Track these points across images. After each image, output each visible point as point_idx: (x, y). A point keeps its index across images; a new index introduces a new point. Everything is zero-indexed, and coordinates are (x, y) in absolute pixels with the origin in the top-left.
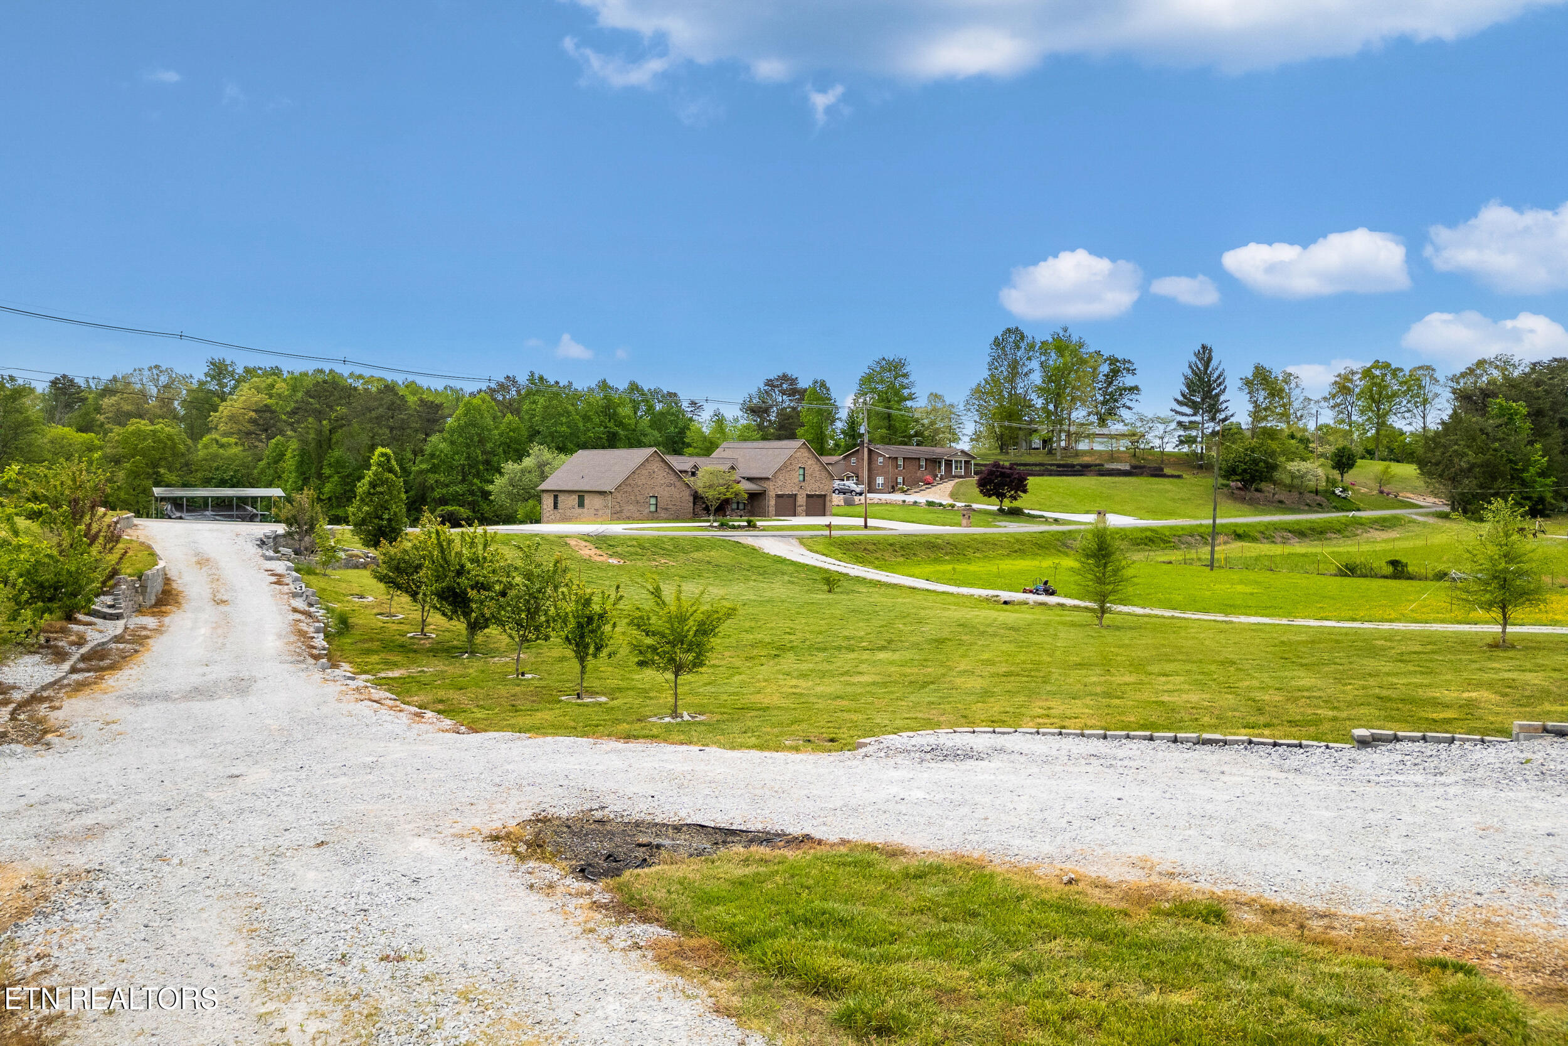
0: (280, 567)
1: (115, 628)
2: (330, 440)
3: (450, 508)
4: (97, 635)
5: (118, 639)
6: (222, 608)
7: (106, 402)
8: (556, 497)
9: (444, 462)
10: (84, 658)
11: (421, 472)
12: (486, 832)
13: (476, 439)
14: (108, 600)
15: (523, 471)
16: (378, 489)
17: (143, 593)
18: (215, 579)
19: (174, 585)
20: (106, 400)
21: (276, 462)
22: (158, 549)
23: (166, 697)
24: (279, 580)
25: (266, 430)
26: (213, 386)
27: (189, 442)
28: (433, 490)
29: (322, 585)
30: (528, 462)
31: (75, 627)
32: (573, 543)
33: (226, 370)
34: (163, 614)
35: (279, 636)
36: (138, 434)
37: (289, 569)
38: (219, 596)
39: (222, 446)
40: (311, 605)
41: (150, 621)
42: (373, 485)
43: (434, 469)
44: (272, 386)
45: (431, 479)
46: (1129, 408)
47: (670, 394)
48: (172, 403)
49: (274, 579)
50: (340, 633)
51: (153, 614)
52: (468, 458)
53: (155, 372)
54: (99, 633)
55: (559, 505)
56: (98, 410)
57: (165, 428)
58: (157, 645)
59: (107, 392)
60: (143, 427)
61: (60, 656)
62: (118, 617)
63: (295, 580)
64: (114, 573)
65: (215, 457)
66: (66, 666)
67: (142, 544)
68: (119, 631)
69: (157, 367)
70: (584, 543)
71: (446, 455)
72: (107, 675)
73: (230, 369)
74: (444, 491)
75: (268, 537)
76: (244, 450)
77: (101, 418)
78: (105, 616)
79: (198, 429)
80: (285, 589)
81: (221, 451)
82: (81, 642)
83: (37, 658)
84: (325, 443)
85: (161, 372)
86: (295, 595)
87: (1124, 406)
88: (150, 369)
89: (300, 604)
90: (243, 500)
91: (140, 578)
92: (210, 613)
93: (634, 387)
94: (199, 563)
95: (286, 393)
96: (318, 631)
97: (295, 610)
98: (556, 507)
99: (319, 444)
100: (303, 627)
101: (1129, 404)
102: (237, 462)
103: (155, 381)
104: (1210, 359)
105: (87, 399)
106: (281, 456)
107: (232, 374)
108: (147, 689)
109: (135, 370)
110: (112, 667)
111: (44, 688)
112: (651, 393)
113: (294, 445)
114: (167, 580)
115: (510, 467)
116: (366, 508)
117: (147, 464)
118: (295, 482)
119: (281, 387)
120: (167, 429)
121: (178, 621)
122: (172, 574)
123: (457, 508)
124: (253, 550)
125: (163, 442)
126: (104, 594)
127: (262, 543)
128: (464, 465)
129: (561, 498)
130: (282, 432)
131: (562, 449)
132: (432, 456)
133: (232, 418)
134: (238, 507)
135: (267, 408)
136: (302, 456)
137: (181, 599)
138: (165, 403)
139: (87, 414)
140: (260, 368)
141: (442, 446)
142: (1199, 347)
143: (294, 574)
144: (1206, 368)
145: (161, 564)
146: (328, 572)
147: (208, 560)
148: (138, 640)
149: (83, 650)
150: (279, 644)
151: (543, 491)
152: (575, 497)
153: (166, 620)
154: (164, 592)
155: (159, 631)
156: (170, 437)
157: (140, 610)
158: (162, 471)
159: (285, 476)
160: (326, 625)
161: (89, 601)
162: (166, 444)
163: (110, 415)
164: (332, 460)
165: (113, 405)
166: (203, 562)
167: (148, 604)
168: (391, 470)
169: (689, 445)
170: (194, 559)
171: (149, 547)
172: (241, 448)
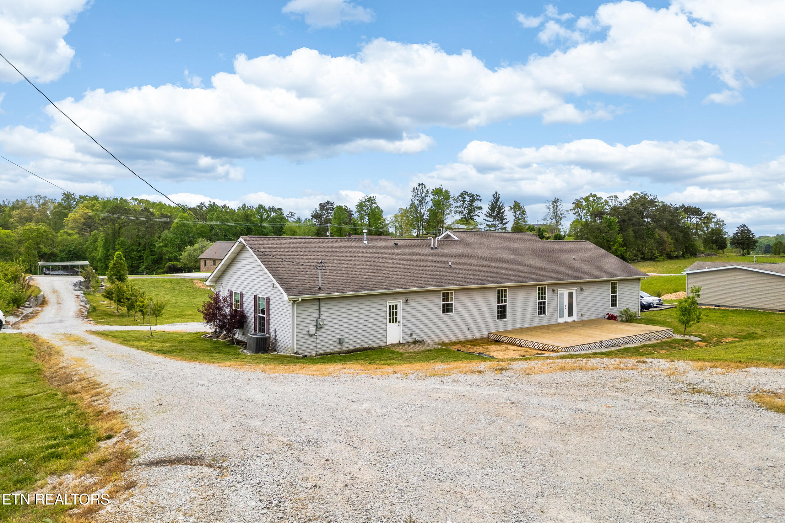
0: (79, 293)
1: (30, 310)
2: (119, 232)
3: (173, 263)
4: (26, 312)
5: (31, 313)
6: (60, 305)
7: (14, 213)
8: (205, 261)
9: (170, 242)
10: (23, 317)
11: (160, 247)
12: (85, 330)
13: (185, 232)
14: (28, 303)
15: (195, 250)
16: (116, 266)
17: (37, 301)
18: (58, 297)
19: (46, 299)
20: (14, 212)
21: (95, 242)
22: (41, 288)
23: (44, 323)
24: (78, 297)
25: (90, 228)
26: (65, 204)
27: (54, 233)
28: (165, 255)
29: (92, 298)
30: (196, 246)
31: (20, 310)
32: (195, 281)
33: (71, 197)
34: (43, 307)
35: (74, 312)
36: (31, 230)
37: (82, 293)
38: (59, 302)
39: (69, 235)
40: (86, 304)
41: (39, 309)
42: (114, 264)
43: (166, 246)
44: (93, 205)
45: (164, 250)
46: (479, 216)
47: (278, 209)
48: (46, 212)
49: (76, 297)
50: (93, 311)
51: (40, 307)
52: (182, 240)
53: (38, 198)
54: (27, 311)
55: (207, 264)
56: (10, 216)
57: (42, 227)
58: (41, 314)
59: (14, 208)
60: (33, 227)
61: (18, 316)
62: (31, 307)
63: (83, 297)
64: (30, 296)
65: (65, 240)
66: (20, 318)
67: (36, 286)
68: (31, 311)
69: (39, 196)
70: (200, 282)
71: (171, 239)
72: (30, 320)
73: (73, 196)
74: (170, 255)
75: (77, 283)
76: (80, 237)
77: (12, 220)
78: (27, 307)
79: (58, 225)
80: (79, 299)
81: (69, 237)
82: (22, 313)
83: (13, 316)
84: (116, 234)
85: (41, 198)
86: (82, 301)
87: (476, 215)
88: (36, 197)
89: (83, 304)
90: (73, 267)
91: (36, 297)
92: (56, 306)
93: (261, 207)
94: (54, 292)
95: (100, 209)
96: (86, 311)
97: (81, 306)
98: (205, 265)
99: (114, 234)
100: (82, 310)
101: (478, 214)
102: (76, 242)
103: (38, 202)
104: (499, 198)
105: (5, 211)
106: (96, 240)
107: (74, 198)
108: (40, 322)
109: (28, 197)
110: (31, 318)
111: (16, 322)
112: (270, 209)
113: (102, 234)
114: (44, 298)
115: (189, 248)
116: (112, 272)
117: (34, 244)
118: (103, 252)
119: (98, 206)
120: (43, 228)
121: (47, 309)
122: (45, 295)
123: (176, 263)
124: (71, 287)
125: (42, 233)
126: (27, 301)
127: (75, 285)
128: (179, 243)
129: (207, 261)
130: (97, 228)
131: (211, 240)
132: (165, 240)
133: (75, 220)
134: (71, 269)
135: (90, 217)
136: (106, 240)
137: (48, 303)
138: (43, 213)
139: (5, 218)
140: (88, 196)
141: (169, 235)
142: (494, 193)
143: (83, 295)
144: (497, 202)
145: (42, 293)
146: (95, 294)
147: (57, 291)
148: (36, 313)
149: (23, 315)
150: (74, 314)
151: (201, 258)
152: (212, 261)
153: (44, 308)
154: (43, 301)
155: (42, 311)
156: (45, 231)
157: (36, 306)
158: (41, 246)
159: (98, 249)
160: (89, 310)
161: (23, 303)
162: (43, 234)
163: (16, 219)
164: (120, 242)
165: (17, 214)
166: (55, 291)
167: (39, 304)
168: (121, 259)
169: (284, 233)
170: (52, 291)
171: (38, 288)
172: (78, 236)
